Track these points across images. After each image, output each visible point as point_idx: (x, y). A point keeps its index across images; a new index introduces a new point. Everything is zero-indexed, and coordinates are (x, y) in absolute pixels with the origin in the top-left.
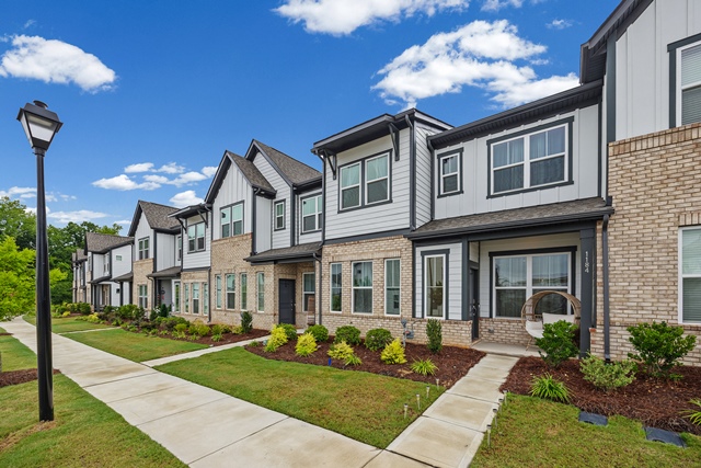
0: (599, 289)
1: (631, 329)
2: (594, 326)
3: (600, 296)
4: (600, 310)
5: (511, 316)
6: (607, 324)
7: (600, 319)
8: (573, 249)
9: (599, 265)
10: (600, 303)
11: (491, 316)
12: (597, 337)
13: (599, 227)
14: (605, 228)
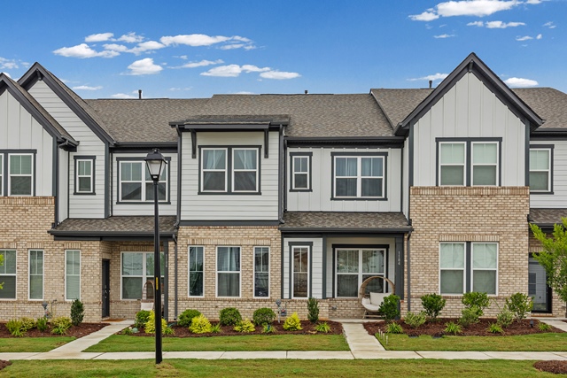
0: (406, 275)
1: (422, 298)
2: (402, 298)
3: (406, 280)
4: (406, 289)
5: (347, 296)
6: (409, 297)
7: (406, 294)
8: (387, 247)
9: (406, 261)
10: (406, 284)
11: (334, 297)
12: (404, 305)
13: (406, 237)
14: (408, 238)
